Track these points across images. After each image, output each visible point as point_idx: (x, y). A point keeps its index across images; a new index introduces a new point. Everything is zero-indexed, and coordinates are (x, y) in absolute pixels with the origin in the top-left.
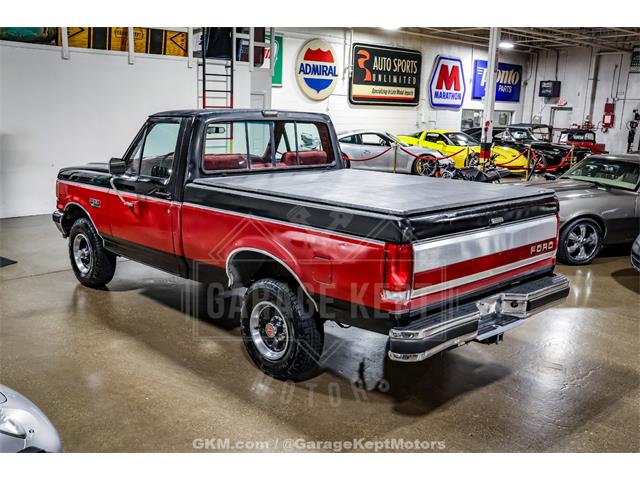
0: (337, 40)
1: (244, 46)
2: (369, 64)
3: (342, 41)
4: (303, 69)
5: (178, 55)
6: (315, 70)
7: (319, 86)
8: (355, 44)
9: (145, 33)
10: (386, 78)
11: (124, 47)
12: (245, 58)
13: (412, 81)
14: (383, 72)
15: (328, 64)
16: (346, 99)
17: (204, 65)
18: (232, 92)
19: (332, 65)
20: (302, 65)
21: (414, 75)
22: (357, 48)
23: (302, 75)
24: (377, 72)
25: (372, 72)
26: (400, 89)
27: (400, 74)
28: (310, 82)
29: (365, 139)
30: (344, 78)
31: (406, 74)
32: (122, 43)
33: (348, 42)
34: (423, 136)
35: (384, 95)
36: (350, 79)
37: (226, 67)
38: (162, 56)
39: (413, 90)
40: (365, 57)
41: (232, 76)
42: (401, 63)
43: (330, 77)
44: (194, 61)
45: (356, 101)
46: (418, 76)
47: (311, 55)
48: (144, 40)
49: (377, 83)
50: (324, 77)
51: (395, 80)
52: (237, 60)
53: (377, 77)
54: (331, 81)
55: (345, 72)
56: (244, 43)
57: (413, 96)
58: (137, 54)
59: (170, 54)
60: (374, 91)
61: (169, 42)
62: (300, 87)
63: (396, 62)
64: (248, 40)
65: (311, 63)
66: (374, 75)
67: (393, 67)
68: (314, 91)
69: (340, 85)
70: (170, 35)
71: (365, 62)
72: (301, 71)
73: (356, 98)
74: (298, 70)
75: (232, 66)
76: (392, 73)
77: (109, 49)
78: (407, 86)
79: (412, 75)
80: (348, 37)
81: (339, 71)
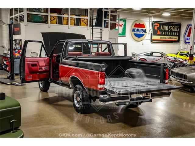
0: (147, 20)
1: (107, 23)
2: (159, 28)
3: (149, 20)
4: (133, 30)
5: (85, 26)
6: (138, 31)
7: (139, 36)
8: (153, 22)
9: (74, 19)
10: (166, 33)
11: (67, 24)
12: (107, 27)
13: (177, 34)
14: (164, 31)
15: (143, 29)
16: (150, 40)
17: (92, 29)
18: (102, 37)
19: (145, 29)
20: (133, 29)
21: (178, 32)
22: (154, 22)
23: (133, 33)
24: (162, 31)
25: (160, 31)
26: (172, 37)
27: (172, 31)
28: (136, 35)
29: (154, 54)
30: (149, 33)
31: (174, 31)
32: (67, 22)
33: (151, 21)
34: (179, 54)
35: (165, 39)
36: (151, 34)
37: (100, 29)
38: (79, 26)
39: (177, 37)
40: (158, 26)
41: (102, 32)
42: (172, 27)
43: (144, 33)
44: (89, 28)
45: (153, 41)
46: (179, 32)
47: (136, 25)
48: (74, 21)
49: (162, 35)
50: (142, 33)
51: (170, 34)
52: (104, 27)
53: (162, 33)
54: (144, 34)
55: (149, 31)
56: (107, 22)
57: (177, 40)
58: (71, 26)
59: (82, 26)
60: (161, 38)
61: (82, 22)
62: (132, 37)
63: (170, 27)
64: (108, 21)
65: (137, 28)
66: (161, 32)
67: (169, 29)
68: (138, 38)
69: (148, 36)
70: (82, 20)
71: (158, 28)
72: (133, 31)
73: (154, 40)
74: (132, 31)
75: (102, 29)
76: (168, 31)
77: (63, 24)
78: (174, 36)
79: (177, 32)
80: (151, 19)
81: (147, 31)
